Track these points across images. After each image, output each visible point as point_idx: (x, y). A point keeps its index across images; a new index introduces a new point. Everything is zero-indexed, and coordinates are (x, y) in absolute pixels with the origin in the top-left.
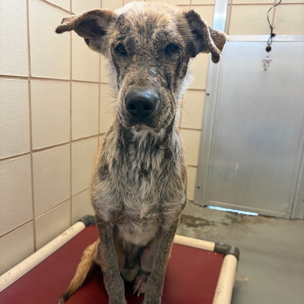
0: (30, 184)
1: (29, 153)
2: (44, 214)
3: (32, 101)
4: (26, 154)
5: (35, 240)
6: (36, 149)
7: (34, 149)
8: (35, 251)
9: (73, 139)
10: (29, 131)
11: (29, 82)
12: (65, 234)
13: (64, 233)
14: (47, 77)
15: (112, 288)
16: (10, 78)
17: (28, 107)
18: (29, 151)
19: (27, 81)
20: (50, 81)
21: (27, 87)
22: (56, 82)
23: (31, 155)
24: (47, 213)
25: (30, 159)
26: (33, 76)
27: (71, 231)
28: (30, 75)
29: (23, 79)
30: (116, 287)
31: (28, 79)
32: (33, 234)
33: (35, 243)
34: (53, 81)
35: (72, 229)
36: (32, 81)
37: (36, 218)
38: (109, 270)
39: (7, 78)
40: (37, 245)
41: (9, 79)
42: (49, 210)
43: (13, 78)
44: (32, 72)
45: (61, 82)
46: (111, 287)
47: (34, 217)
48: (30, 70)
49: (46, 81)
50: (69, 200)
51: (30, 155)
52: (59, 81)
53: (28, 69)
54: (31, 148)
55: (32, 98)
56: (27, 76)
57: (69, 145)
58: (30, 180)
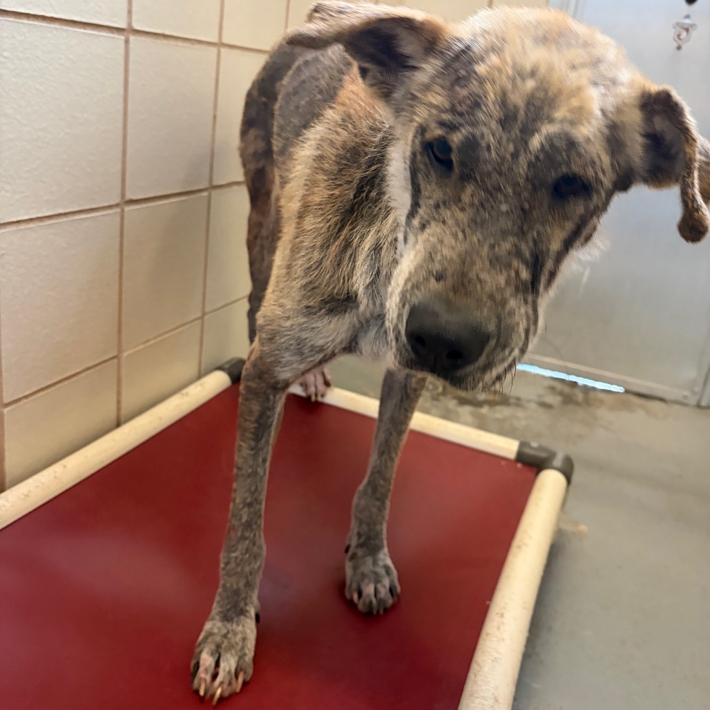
1: (117, 205)
2: (142, 347)
4: (110, 207)
5: (119, 402)
6: (135, 197)
7: (129, 196)
9: (215, 183)
10: (120, 155)
11: (127, 41)
13: (184, 391)
14: (167, 32)
17: (121, 100)
18: (117, 200)
19: (123, 38)
21: (122, 51)
22: (186, 44)
25: (118, 219)
27: (199, 388)
28: (130, 24)
29: (113, 33)
31: (125, 33)
32: (115, 389)
33: (119, 409)
34: (180, 43)
35: (201, 385)
36: (132, 38)
37: (125, 354)
39: (80, 28)
40: (124, 412)
41: (82, 31)
42: (154, 338)
43: (93, 29)
44: (134, 17)
45: (197, 46)
47: (120, 351)
48: (130, 12)
49: (165, 41)
50: (198, 322)
51: (118, 210)
52: (193, 44)
53: (125, 11)
54: (123, 195)
55: (131, 79)
56: (123, 25)
57: (205, 194)
58: (117, 267)
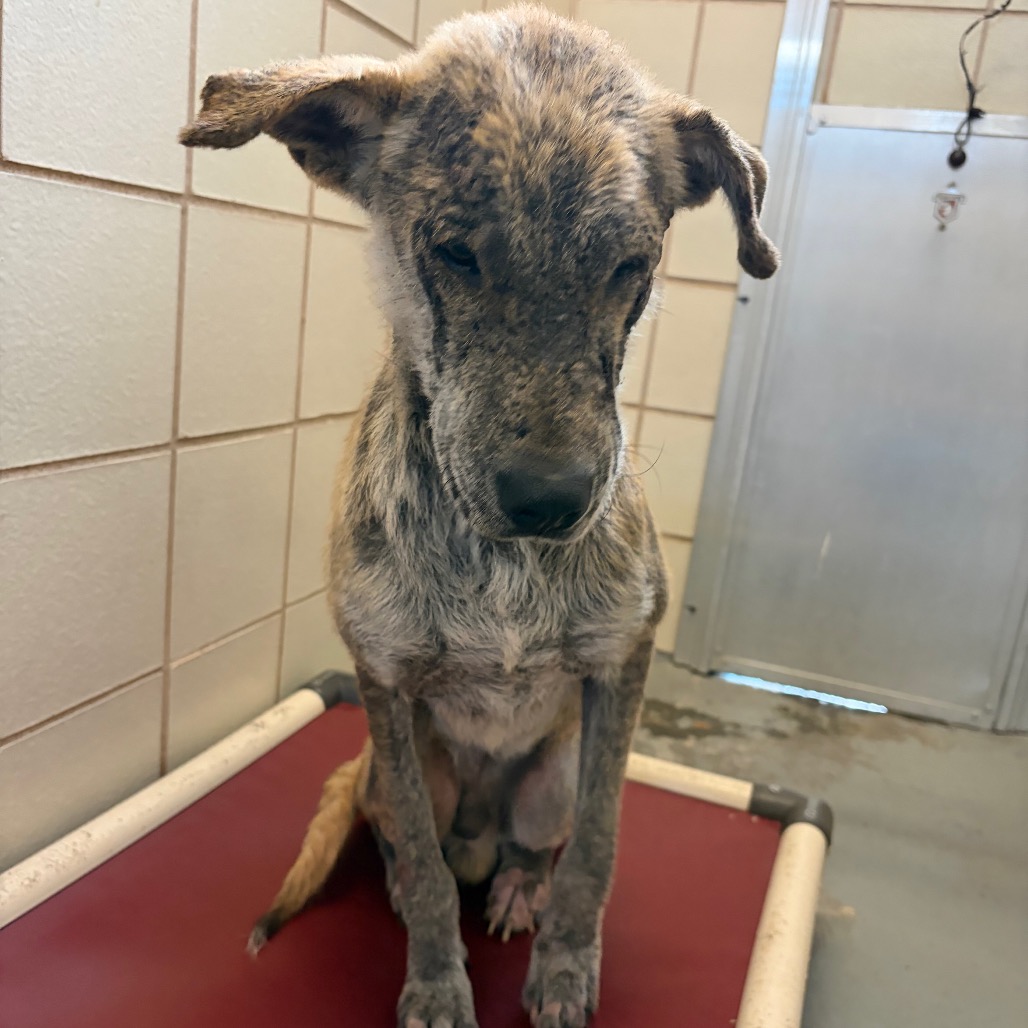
0: (164, 550)
1: (165, 446)
2: (197, 654)
3: (188, 275)
4: (156, 448)
5: (164, 738)
6: (190, 435)
7: (183, 432)
8: (163, 772)
9: (304, 415)
10: (172, 373)
11: (184, 212)
12: (263, 725)
13: (258, 721)
14: (239, 200)
15: (418, 903)
16: (127, 193)
17: (174, 294)
18: (166, 437)
19: (178, 206)
20: (245, 215)
21: (177, 226)
22: (264, 217)
23: (174, 453)
24: (206, 650)
25: (167, 466)
26: (198, 191)
27: (280, 716)
28: (188, 187)
29: (165, 199)
30: (432, 898)
31: (182, 201)
32: (158, 715)
33: (164, 748)
34: (257, 216)
35: (283, 710)
36: (192, 208)
37: (174, 665)
38: (407, 843)
39: (120, 191)
40: (170, 752)
41: (124, 195)
42: (216, 641)
43: (138, 194)
44: (195, 178)
45: (279, 221)
46: (415, 899)
47: (167, 660)
48: (189, 171)
49: (236, 213)
50: (278, 616)
51: (168, 452)
52: (274, 217)
53: (184, 168)
54: (175, 430)
55: (188, 265)
56: (179, 189)
57: (289, 431)
58: (164, 536)
